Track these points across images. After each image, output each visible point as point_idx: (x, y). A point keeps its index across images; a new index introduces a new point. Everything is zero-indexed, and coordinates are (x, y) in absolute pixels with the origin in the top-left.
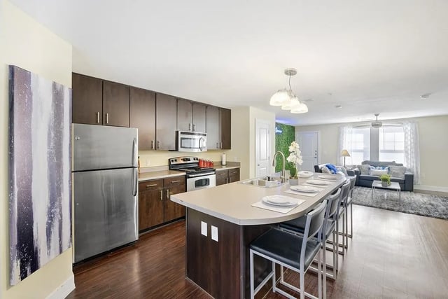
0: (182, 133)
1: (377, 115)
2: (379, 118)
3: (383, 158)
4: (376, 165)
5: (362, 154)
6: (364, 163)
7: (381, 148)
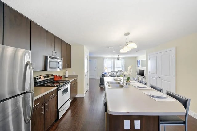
0: (50, 57)
1: (118, 55)
2: (119, 56)
3: (116, 70)
4: (115, 72)
5: (110, 68)
6: (112, 71)
7: (115, 66)
